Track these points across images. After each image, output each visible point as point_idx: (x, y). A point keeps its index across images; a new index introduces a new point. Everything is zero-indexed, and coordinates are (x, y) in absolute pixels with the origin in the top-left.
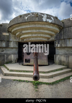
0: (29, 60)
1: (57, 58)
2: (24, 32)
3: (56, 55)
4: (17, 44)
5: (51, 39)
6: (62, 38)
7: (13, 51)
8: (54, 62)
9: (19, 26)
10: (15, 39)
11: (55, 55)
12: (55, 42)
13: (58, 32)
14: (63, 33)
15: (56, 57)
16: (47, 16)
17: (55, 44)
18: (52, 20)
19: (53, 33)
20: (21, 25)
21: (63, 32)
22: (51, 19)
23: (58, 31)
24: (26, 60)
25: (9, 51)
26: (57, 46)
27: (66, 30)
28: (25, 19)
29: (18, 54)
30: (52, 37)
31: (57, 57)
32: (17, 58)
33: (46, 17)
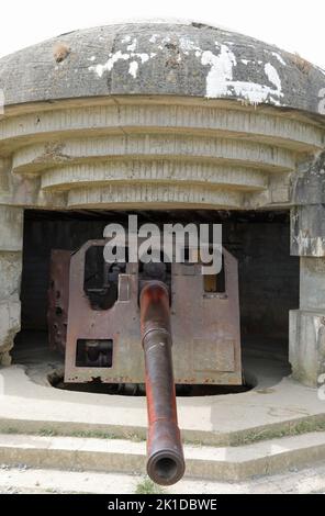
0: (104, 345)
1: (310, 336)
2: (74, 151)
3: (304, 318)
4: (17, 227)
5: (267, 194)
8: (290, 366)
9: (45, 112)
10: (7, 190)
11: (292, 314)
12: (293, 218)
15: (299, 328)
16: (238, 56)
18: (268, 89)
19: (279, 161)
20: (59, 111)
22: (263, 80)
23: (317, 148)
24: (81, 343)
26: (309, 250)
28: (92, 73)
29: (17, 296)
30: (273, 185)
31: (310, 328)
32: (10, 331)
33: (229, 69)
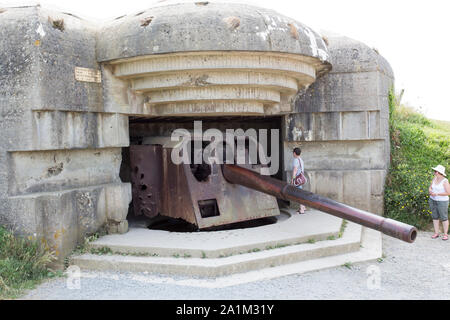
2: (216, 80)
5: (277, 107)
6: (323, 109)
7: (102, 168)
9: (211, 56)
10: (127, 103)
12: (288, 120)
13: (307, 86)
14: (325, 90)
17: (291, 129)
21: (323, 88)
25: (83, 167)
26: (303, 137)
27: (336, 82)
28: (259, 37)
